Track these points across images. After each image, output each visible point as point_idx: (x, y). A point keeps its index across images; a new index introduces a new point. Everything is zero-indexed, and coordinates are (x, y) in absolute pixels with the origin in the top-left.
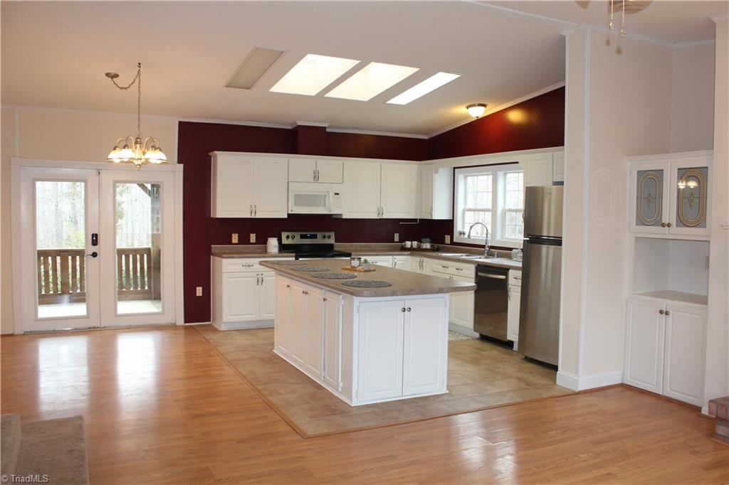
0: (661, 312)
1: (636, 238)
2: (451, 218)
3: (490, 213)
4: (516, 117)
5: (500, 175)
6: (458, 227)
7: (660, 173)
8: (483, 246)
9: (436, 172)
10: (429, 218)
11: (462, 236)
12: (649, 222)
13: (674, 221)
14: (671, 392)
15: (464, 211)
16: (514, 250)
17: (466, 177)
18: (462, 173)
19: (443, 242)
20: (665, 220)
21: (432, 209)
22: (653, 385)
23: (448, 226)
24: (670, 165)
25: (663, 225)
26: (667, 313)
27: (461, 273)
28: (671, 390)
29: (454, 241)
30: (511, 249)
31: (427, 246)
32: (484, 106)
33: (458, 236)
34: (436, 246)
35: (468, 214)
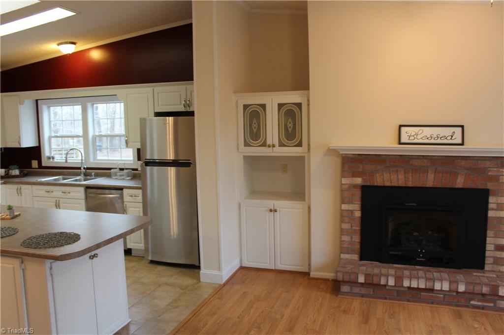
0: (271, 211)
1: (245, 157)
2: (38, 145)
3: (81, 139)
4: (96, 55)
5: (89, 105)
6: (46, 152)
7: (263, 106)
8: (80, 168)
9: (22, 103)
10: (18, 146)
11: (51, 160)
12: (256, 144)
13: (276, 143)
14: (282, 266)
15: (50, 138)
16: (112, 170)
17: (49, 107)
18: (45, 104)
19: (30, 167)
20: (269, 142)
21: (20, 138)
22: (267, 263)
23: (35, 152)
24: (272, 100)
25: (269, 146)
26: (275, 211)
27: (69, 196)
28: (281, 264)
29: (44, 164)
30: (110, 169)
31: (16, 172)
32: (74, 43)
33: (46, 161)
34: (26, 171)
35: (53, 140)
